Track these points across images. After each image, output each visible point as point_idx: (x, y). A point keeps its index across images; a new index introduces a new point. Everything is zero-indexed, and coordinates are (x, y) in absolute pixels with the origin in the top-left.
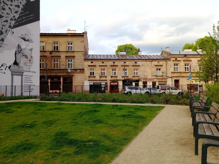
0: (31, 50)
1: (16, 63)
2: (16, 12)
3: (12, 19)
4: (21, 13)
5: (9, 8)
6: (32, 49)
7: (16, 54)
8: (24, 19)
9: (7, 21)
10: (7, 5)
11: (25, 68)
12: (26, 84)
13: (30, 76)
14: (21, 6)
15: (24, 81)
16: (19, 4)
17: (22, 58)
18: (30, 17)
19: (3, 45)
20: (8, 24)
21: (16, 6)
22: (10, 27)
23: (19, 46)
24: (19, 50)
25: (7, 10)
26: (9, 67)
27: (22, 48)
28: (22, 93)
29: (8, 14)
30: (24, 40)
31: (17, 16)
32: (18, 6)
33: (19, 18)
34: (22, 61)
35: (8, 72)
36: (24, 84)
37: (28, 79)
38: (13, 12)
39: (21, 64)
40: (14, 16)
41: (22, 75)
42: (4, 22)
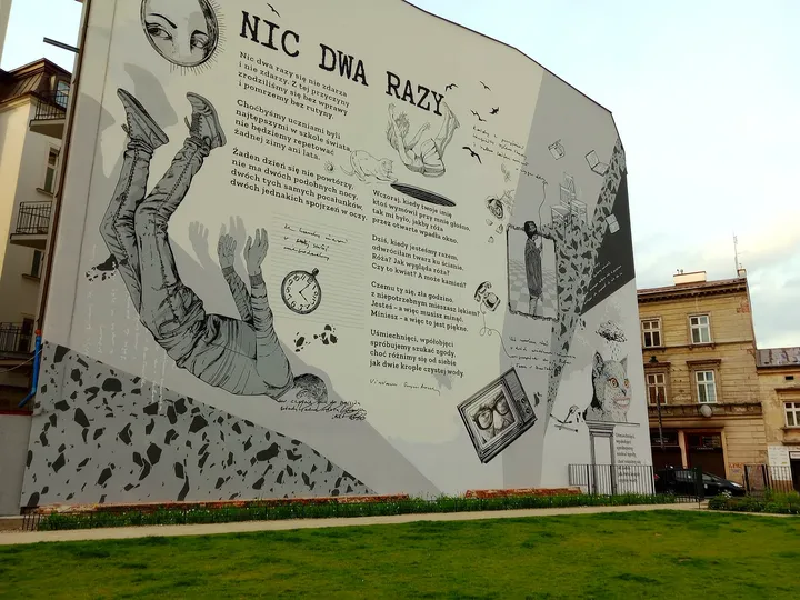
0: (623, 362)
1: (596, 403)
2: (586, 271)
3: (579, 292)
4: (596, 270)
5: (573, 265)
6: (625, 359)
7: (593, 378)
8: (602, 284)
9: (570, 298)
10: (568, 258)
12: (621, 458)
13: (627, 436)
14: (595, 253)
15: (616, 451)
16: (590, 249)
17: (607, 388)
18: (613, 275)
19: (568, 360)
20: (572, 305)
21: (584, 256)
22: (577, 310)
23: (598, 357)
24: (600, 369)
25: (570, 272)
26: (585, 414)
27: (604, 360)
28: (614, 487)
29: (571, 280)
30: (607, 336)
31: (588, 279)
32: (587, 255)
33: (592, 283)
34: (608, 394)
35: (584, 428)
36: (617, 458)
37: (625, 445)
38: (581, 271)
39: (607, 405)
40: (583, 283)
41: (611, 435)
42: (565, 301)
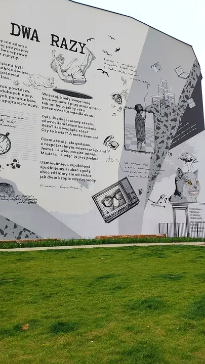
0: (196, 172)
1: (177, 193)
2: (173, 128)
3: (168, 138)
4: (179, 127)
5: (165, 125)
6: (197, 171)
7: (176, 181)
8: (183, 134)
9: (163, 142)
10: (162, 122)
11: (189, 199)
12: (193, 220)
13: (197, 209)
14: (179, 119)
15: (189, 217)
16: (176, 116)
17: (185, 186)
18: (191, 129)
19: (160, 172)
20: (164, 145)
21: (172, 120)
22: (167, 148)
23: (179, 170)
24: (180, 175)
25: (163, 129)
26: (170, 199)
27: (183, 172)
28: (188, 234)
29: (163, 133)
30: (186, 160)
31: (174, 132)
32: (175, 120)
33: (177, 134)
34: (185, 189)
35: (169, 206)
36: (190, 220)
37: (195, 214)
38: (170, 128)
39: (184, 194)
40: (171, 134)
41: (187, 208)
42: (159, 143)
